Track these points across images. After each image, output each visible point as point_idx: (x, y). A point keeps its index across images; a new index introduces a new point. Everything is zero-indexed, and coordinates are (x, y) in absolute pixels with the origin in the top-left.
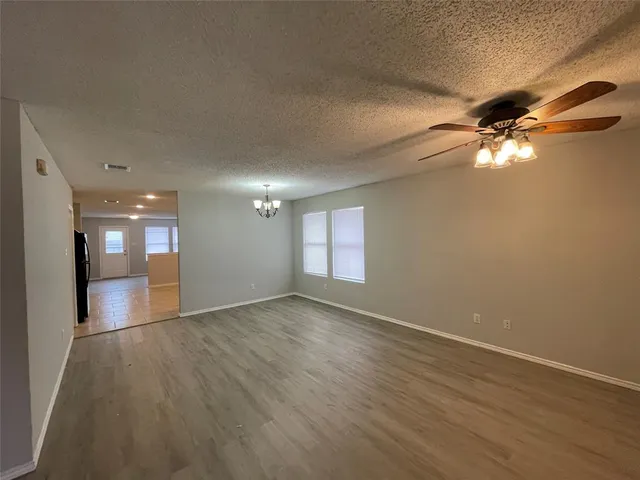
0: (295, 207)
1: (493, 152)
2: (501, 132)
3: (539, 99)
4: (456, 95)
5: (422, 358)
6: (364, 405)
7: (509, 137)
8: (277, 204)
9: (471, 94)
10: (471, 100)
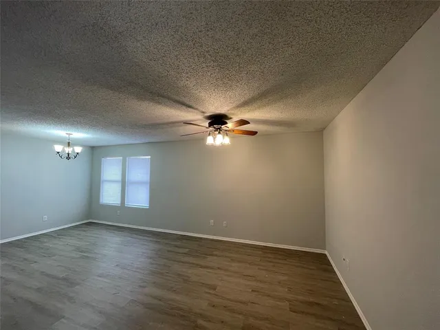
0: (95, 152)
1: (214, 139)
2: (216, 130)
3: (231, 118)
4: (196, 109)
5: (181, 250)
6: (141, 286)
7: (219, 133)
8: (78, 149)
9: (204, 110)
10: (203, 112)
